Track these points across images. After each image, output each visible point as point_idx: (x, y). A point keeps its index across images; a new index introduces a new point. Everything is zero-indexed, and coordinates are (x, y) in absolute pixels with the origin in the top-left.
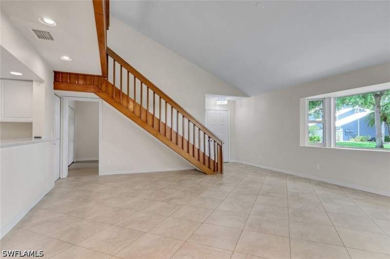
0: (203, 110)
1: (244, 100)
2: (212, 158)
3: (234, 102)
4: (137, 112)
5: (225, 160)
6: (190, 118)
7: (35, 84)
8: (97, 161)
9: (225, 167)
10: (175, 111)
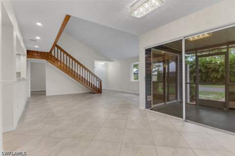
0: (94, 67)
1: (112, 63)
2: (97, 87)
3: (107, 64)
4: (65, 68)
5: (102, 89)
6: (88, 71)
7: (21, 56)
8: (45, 91)
9: (102, 91)
10: (81, 68)
